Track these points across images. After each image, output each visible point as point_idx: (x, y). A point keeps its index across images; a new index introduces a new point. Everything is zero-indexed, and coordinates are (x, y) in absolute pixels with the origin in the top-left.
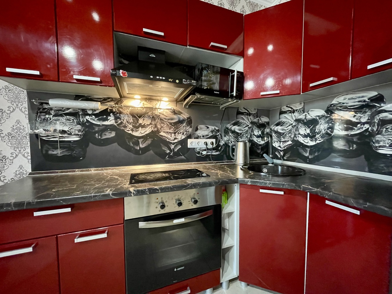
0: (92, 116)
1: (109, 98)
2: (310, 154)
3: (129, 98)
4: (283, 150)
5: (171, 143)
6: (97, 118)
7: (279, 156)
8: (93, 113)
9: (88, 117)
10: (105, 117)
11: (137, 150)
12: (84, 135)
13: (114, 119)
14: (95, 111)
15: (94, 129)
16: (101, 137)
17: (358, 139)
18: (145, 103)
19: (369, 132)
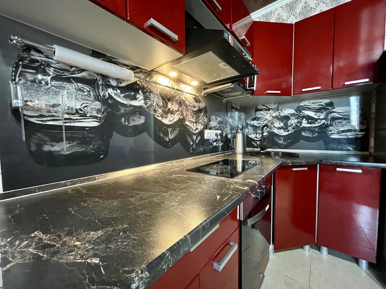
0: (116, 90)
1: (138, 68)
6: (123, 95)
7: (256, 145)
8: (118, 86)
9: (110, 91)
10: (133, 93)
12: (106, 119)
13: (143, 98)
14: (121, 83)
15: (119, 110)
16: (129, 123)
17: (319, 129)
19: (325, 125)
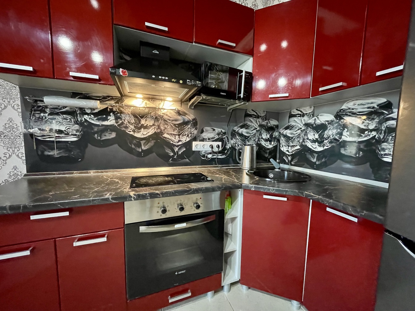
0: (90, 115)
1: (109, 97)
2: (318, 159)
3: (131, 97)
4: (291, 155)
5: (175, 145)
6: (96, 118)
7: (287, 161)
8: (92, 112)
9: (86, 117)
10: (105, 116)
11: (138, 152)
12: (83, 136)
13: (114, 118)
14: (94, 110)
15: (93, 129)
16: (101, 138)
17: (365, 146)
18: (148, 102)
19: (376, 139)
